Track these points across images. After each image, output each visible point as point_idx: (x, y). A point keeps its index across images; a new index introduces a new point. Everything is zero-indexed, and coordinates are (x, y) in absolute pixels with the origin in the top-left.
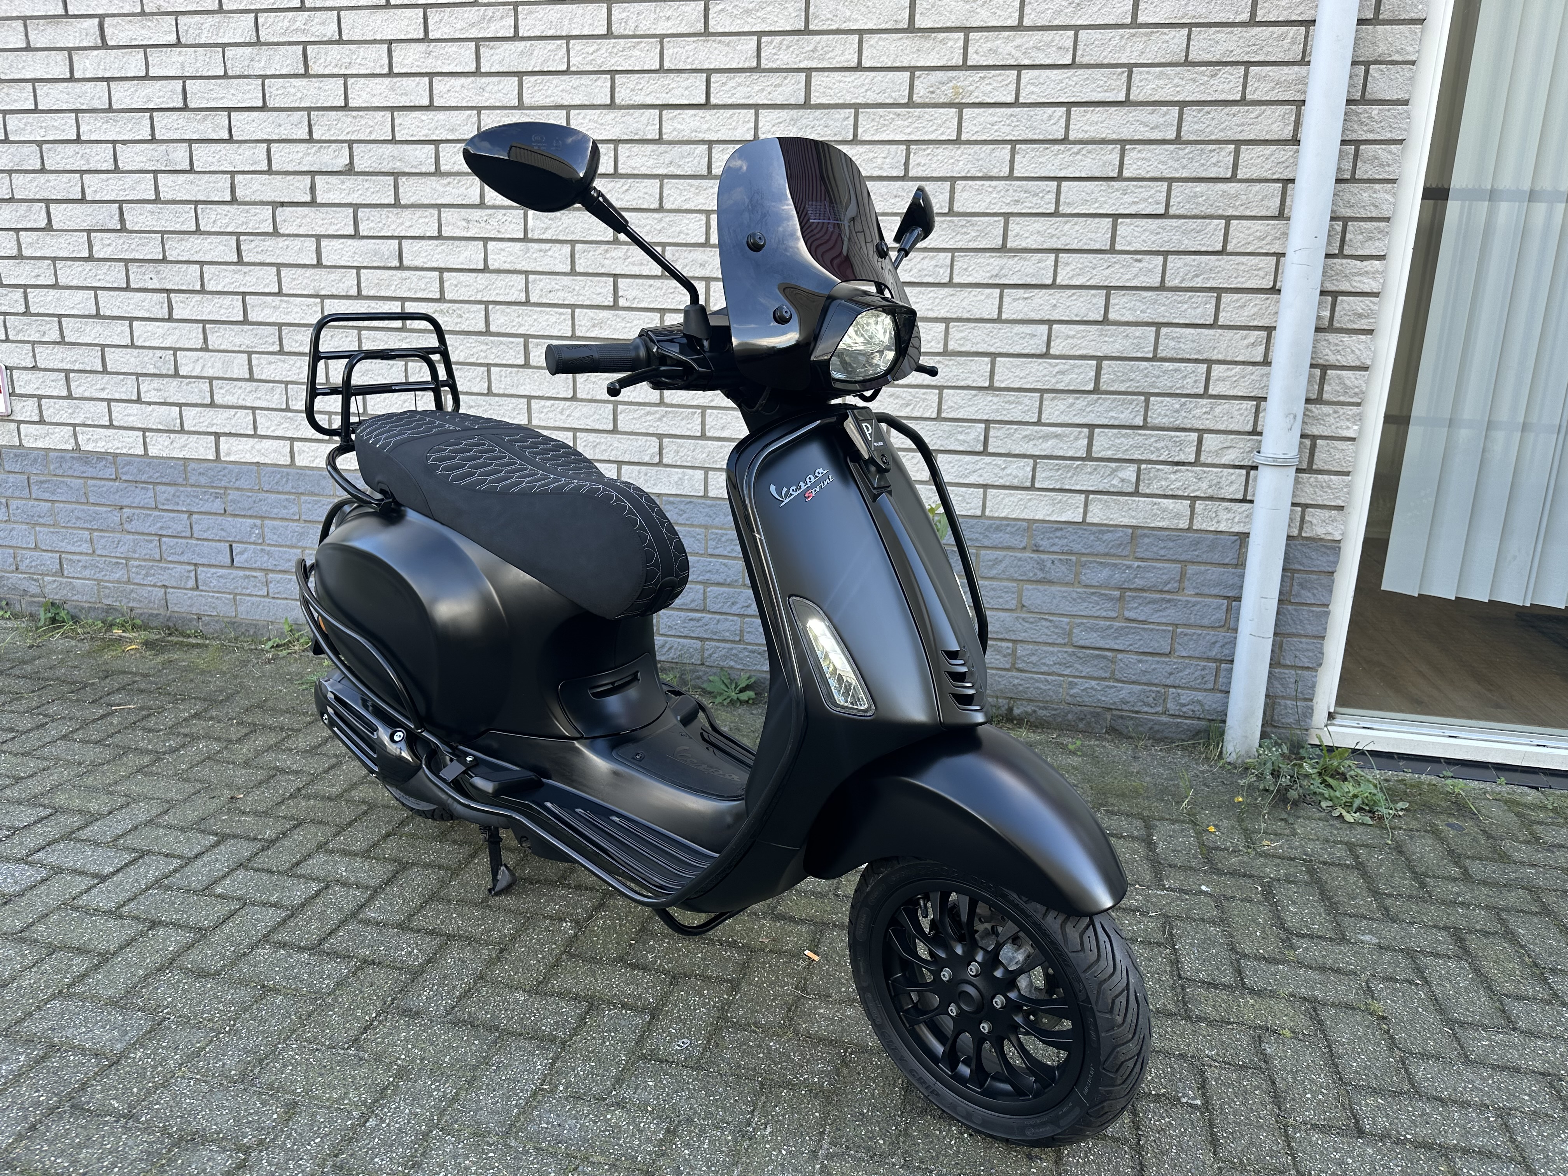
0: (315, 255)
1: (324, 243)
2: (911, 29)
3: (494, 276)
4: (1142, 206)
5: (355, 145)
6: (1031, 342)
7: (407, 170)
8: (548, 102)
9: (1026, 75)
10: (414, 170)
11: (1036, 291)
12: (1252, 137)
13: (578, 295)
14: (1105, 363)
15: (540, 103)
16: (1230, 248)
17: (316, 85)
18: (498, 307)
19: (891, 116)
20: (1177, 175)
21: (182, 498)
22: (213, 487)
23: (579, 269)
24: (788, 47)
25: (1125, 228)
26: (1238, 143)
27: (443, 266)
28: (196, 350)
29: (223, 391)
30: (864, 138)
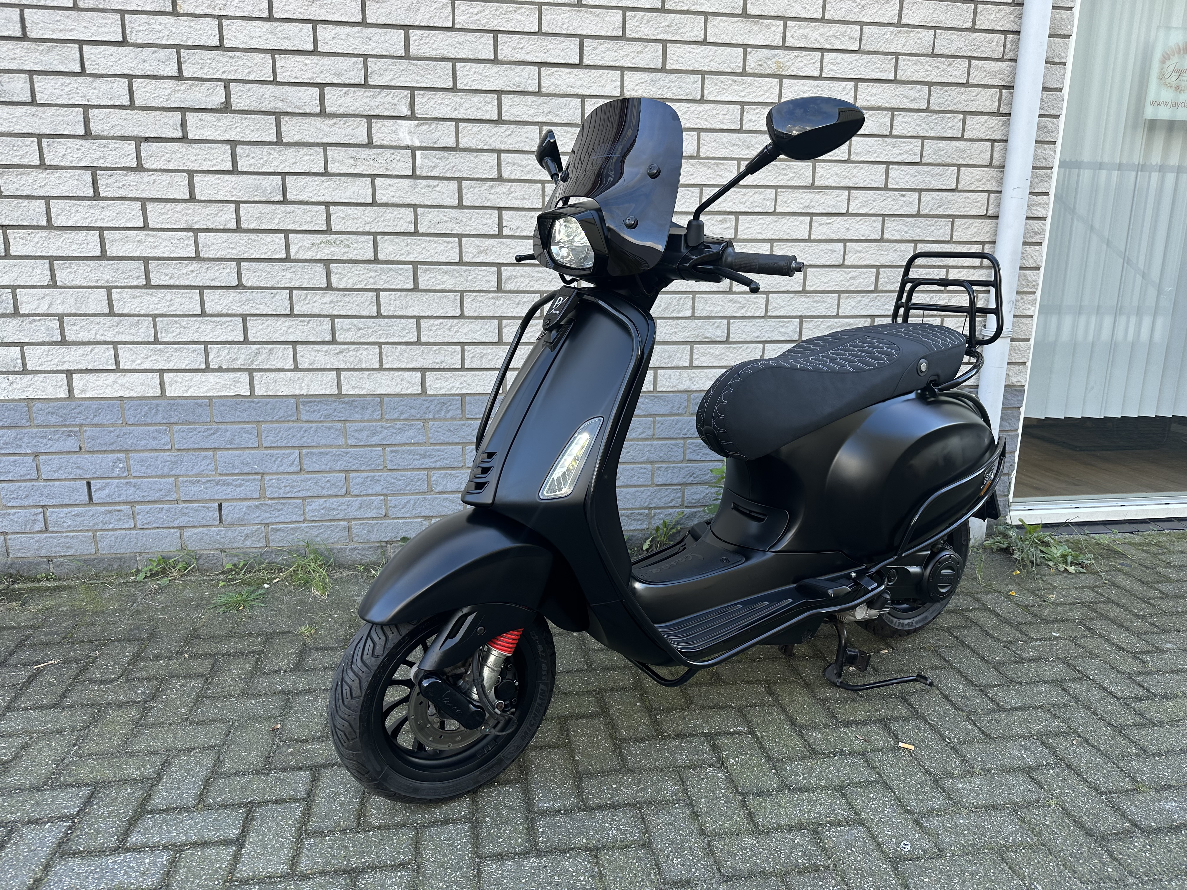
0: (187, 190)
1: (197, 178)
2: (744, 14)
3: (382, 209)
4: (905, 156)
5: (232, 85)
6: (832, 256)
7: (290, 110)
8: (434, 54)
9: (828, 56)
10: (297, 111)
11: (835, 218)
12: (973, 109)
13: (466, 225)
14: (882, 270)
15: (427, 55)
16: (960, 187)
17: (187, 23)
18: (386, 237)
19: (730, 82)
20: (928, 135)
21: (25, 440)
22: (65, 426)
23: (465, 203)
24: (648, 21)
25: (894, 171)
26: (965, 113)
27: (330, 200)
28: (42, 287)
29: (75, 328)
30: (709, 99)
